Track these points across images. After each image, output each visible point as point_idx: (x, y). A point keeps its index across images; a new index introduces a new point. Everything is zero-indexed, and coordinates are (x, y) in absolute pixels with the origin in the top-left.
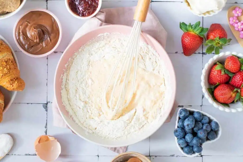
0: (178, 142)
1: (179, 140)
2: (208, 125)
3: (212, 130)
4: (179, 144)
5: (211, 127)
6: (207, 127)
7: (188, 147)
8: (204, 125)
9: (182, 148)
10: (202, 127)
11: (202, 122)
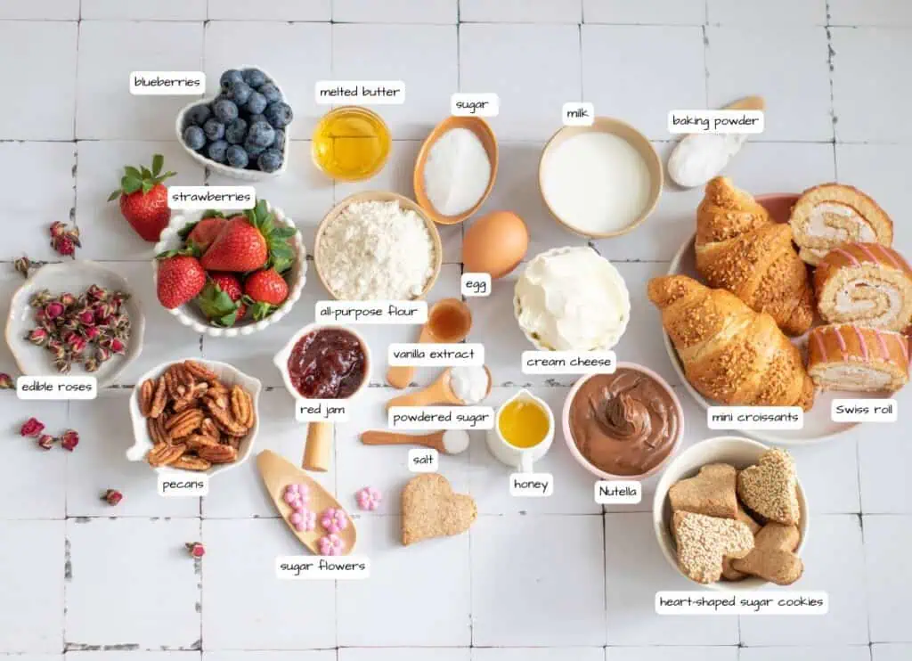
0: (280, 95)
1: (278, 99)
2: (213, 134)
3: (202, 126)
4: (277, 89)
5: (205, 133)
6: (216, 129)
7: (256, 85)
8: (221, 136)
9: (268, 81)
10: (227, 131)
11: (225, 144)
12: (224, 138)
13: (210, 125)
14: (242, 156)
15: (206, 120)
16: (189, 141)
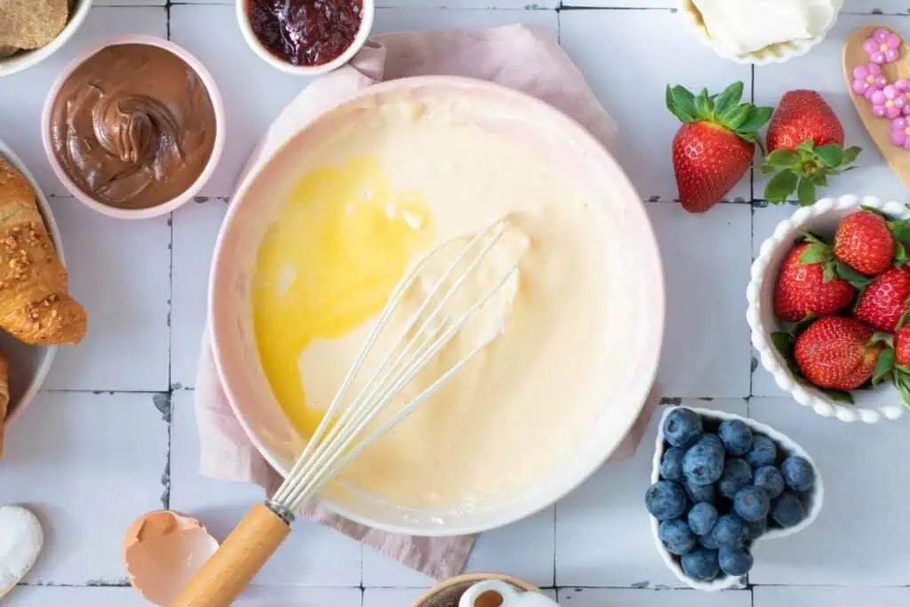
0: (661, 534)
1: (665, 528)
2: (773, 472)
3: (787, 489)
4: (665, 544)
5: (785, 477)
6: (768, 478)
7: (699, 553)
8: (760, 469)
9: (677, 559)
10: (751, 477)
11: (752, 460)
12: (754, 467)
13: (777, 486)
14: (729, 435)
15: (781, 495)
16: (806, 467)
